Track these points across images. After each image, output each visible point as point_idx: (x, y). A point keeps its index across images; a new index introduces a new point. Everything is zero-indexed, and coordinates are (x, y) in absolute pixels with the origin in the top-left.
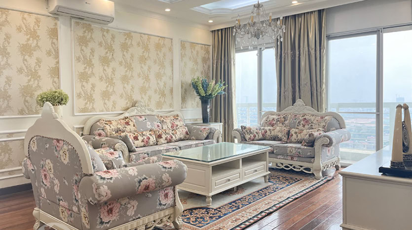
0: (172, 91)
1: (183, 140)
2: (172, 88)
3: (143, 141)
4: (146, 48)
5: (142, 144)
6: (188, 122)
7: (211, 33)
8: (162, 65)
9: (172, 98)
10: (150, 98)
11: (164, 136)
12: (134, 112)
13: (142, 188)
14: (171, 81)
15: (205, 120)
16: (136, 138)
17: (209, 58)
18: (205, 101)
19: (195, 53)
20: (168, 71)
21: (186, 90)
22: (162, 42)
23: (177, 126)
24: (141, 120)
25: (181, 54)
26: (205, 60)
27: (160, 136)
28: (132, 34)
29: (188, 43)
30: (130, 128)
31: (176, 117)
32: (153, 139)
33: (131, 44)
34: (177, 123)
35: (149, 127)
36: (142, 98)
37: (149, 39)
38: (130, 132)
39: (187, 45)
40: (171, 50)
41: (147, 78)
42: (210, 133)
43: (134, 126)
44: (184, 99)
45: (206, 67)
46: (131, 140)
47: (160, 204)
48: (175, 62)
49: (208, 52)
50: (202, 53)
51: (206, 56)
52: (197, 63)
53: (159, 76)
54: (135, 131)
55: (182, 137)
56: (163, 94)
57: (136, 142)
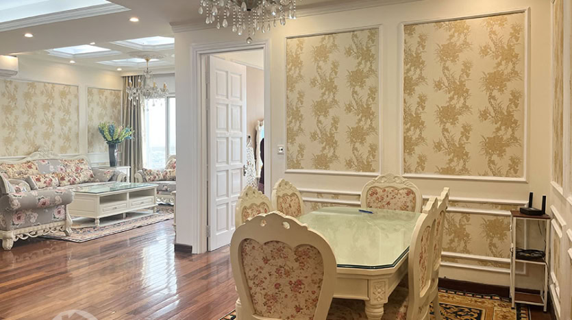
0: (77, 135)
1: (87, 182)
2: (78, 134)
3: (45, 182)
4: (50, 96)
5: (45, 185)
6: (95, 166)
7: (122, 79)
8: (67, 112)
9: (78, 142)
10: (54, 143)
11: (67, 179)
12: (37, 156)
13: (40, 203)
14: (77, 126)
15: (113, 164)
16: (38, 180)
17: (119, 103)
18: (112, 145)
19: (103, 98)
20: (74, 117)
21: (93, 134)
22: (67, 89)
23: (82, 169)
24: (44, 163)
25: (88, 100)
26: (114, 105)
27: (63, 179)
28: (36, 84)
29: (96, 90)
30: (33, 170)
31: (81, 161)
32: (55, 181)
33: (35, 93)
34: (82, 166)
35: (52, 170)
36: (45, 143)
37: (53, 88)
38: (33, 174)
39: (95, 91)
40: (76, 96)
41: (51, 124)
42: (114, 175)
43: (37, 169)
44: (90, 144)
45: (116, 111)
46: (33, 181)
47: (55, 218)
48: (80, 108)
49: (118, 97)
50: (111, 98)
51: (117, 101)
52: (105, 108)
53: (63, 122)
54: (38, 174)
55: (86, 179)
56: (68, 139)
57: (38, 183)
